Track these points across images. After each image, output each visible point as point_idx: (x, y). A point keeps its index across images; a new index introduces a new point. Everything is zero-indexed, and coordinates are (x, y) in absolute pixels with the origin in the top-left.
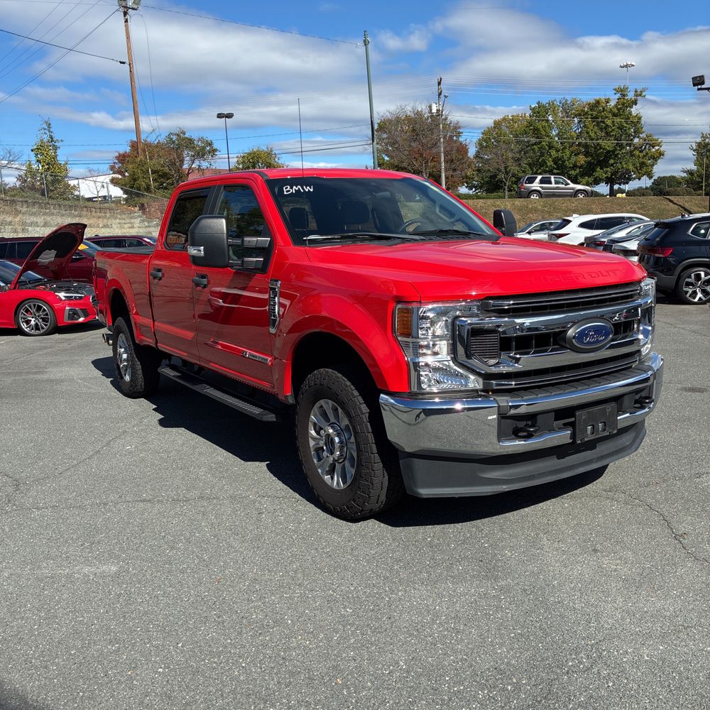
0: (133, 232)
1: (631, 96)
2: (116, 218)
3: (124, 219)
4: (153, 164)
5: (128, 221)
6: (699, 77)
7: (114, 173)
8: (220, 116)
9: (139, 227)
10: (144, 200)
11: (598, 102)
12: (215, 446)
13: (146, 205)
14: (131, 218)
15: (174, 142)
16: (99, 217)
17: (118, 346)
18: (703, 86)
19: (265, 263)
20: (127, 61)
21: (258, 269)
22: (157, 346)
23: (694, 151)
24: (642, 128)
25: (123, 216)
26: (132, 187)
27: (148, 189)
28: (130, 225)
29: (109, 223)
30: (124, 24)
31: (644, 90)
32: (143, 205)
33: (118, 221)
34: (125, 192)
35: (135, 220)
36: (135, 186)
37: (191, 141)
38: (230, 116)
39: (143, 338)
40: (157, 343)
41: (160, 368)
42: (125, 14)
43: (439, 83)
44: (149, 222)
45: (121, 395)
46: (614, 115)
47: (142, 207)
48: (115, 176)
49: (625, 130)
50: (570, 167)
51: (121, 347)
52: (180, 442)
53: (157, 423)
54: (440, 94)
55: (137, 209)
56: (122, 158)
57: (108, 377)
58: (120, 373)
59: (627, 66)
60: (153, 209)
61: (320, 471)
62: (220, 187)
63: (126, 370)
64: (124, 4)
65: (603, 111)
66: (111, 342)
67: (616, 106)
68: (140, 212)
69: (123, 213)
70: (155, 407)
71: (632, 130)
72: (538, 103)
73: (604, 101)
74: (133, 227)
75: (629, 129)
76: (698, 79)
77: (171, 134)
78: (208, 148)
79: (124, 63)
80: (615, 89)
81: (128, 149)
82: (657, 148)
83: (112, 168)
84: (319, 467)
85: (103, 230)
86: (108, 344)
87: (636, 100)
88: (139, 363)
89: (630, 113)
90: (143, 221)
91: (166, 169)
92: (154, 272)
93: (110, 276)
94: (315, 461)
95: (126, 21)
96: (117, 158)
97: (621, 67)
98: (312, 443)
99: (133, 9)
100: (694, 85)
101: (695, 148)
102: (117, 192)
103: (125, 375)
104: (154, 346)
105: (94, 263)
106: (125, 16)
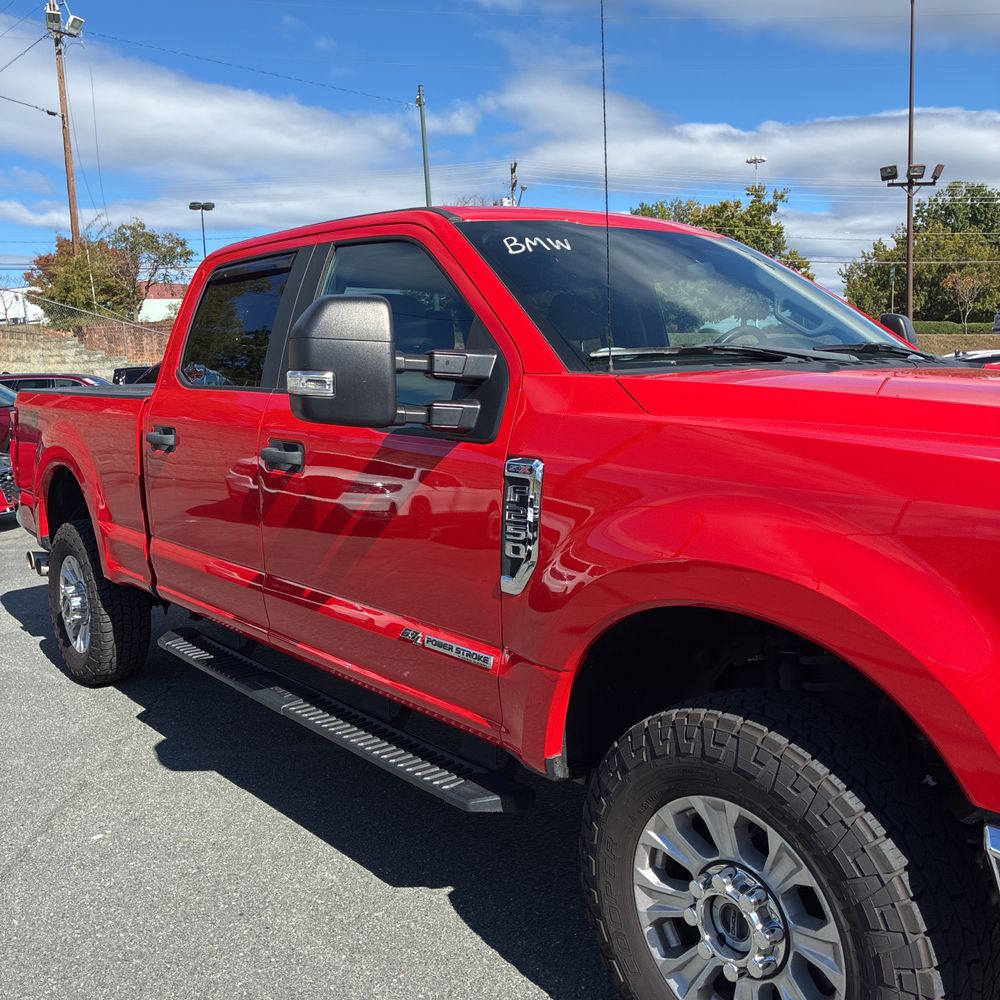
0: (64, 369)
1: (768, 200)
2: (36, 348)
3: (49, 350)
4: (96, 266)
5: (56, 352)
6: (890, 168)
7: (31, 285)
8: (194, 206)
9: (74, 363)
10: (82, 322)
11: (725, 206)
12: (305, 832)
13: (85, 330)
14: (61, 348)
15: (126, 239)
16: (9, 346)
17: (62, 581)
18: (895, 181)
19: (487, 416)
20: (58, 110)
21: (466, 431)
22: (156, 592)
23: (844, 276)
24: (784, 242)
25: (48, 345)
26: (63, 302)
27: (88, 305)
28: (58, 359)
29: (26, 355)
30: (55, 57)
31: (786, 191)
32: (80, 329)
33: (40, 351)
34: (48, 312)
35: (67, 352)
36: (68, 300)
37: (153, 238)
38: (208, 207)
39: (121, 570)
40: (154, 582)
41: (162, 638)
42: (58, 42)
43: (513, 171)
44: (89, 355)
45: (65, 679)
46: (748, 224)
47: (79, 332)
48: (33, 288)
49: (763, 245)
50: (686, 296)
51: (67, 583)
52: (217, 815)
53: (153, 755)
54: (514, 185)
55: (71, 334)
56: (44, 263)
57: (34, 634)
58: (64, 634)
59: (755, 161)
60: (96, 336)
61: (673, 984)
62: (323, 247)
63: (77, 628)
64: (56, 27)
65: (732, 218)
66: (45, 569)
67: (749, 211)
68: (77, 338)
69: (48, 340)
70: (141, 709)
71: (771, 245)
72: (642, 205)
73: (733, 204)
74: (64, 362)
75: (767, 243)
76: (889, 170)
77: (123, 226)
78: (179, 250)
79: (54, 114)
80: (748, 189)
81: (54, 250)
82: (803, 270)
83: (28, 277)
84: (670, 974)
85: (15, 365)
86: (39, 572)
87: (776, 206)
88: (107, 618)
89: (768, 222)
90: (81, 353)
91: (111, 282)
92: (156, 434)
93: (46, 442)
94: (656, 953)
95: (59, 52)
96: (36, 262)
97: (748, 162)
98: (643, 902)
99: (70, 35)
100: (884, 179)
101: (844, 273)
102: (35, 312)
103: (76, 638)
104: (147, 588)
105: (12, 414)
106: (57, 45)
